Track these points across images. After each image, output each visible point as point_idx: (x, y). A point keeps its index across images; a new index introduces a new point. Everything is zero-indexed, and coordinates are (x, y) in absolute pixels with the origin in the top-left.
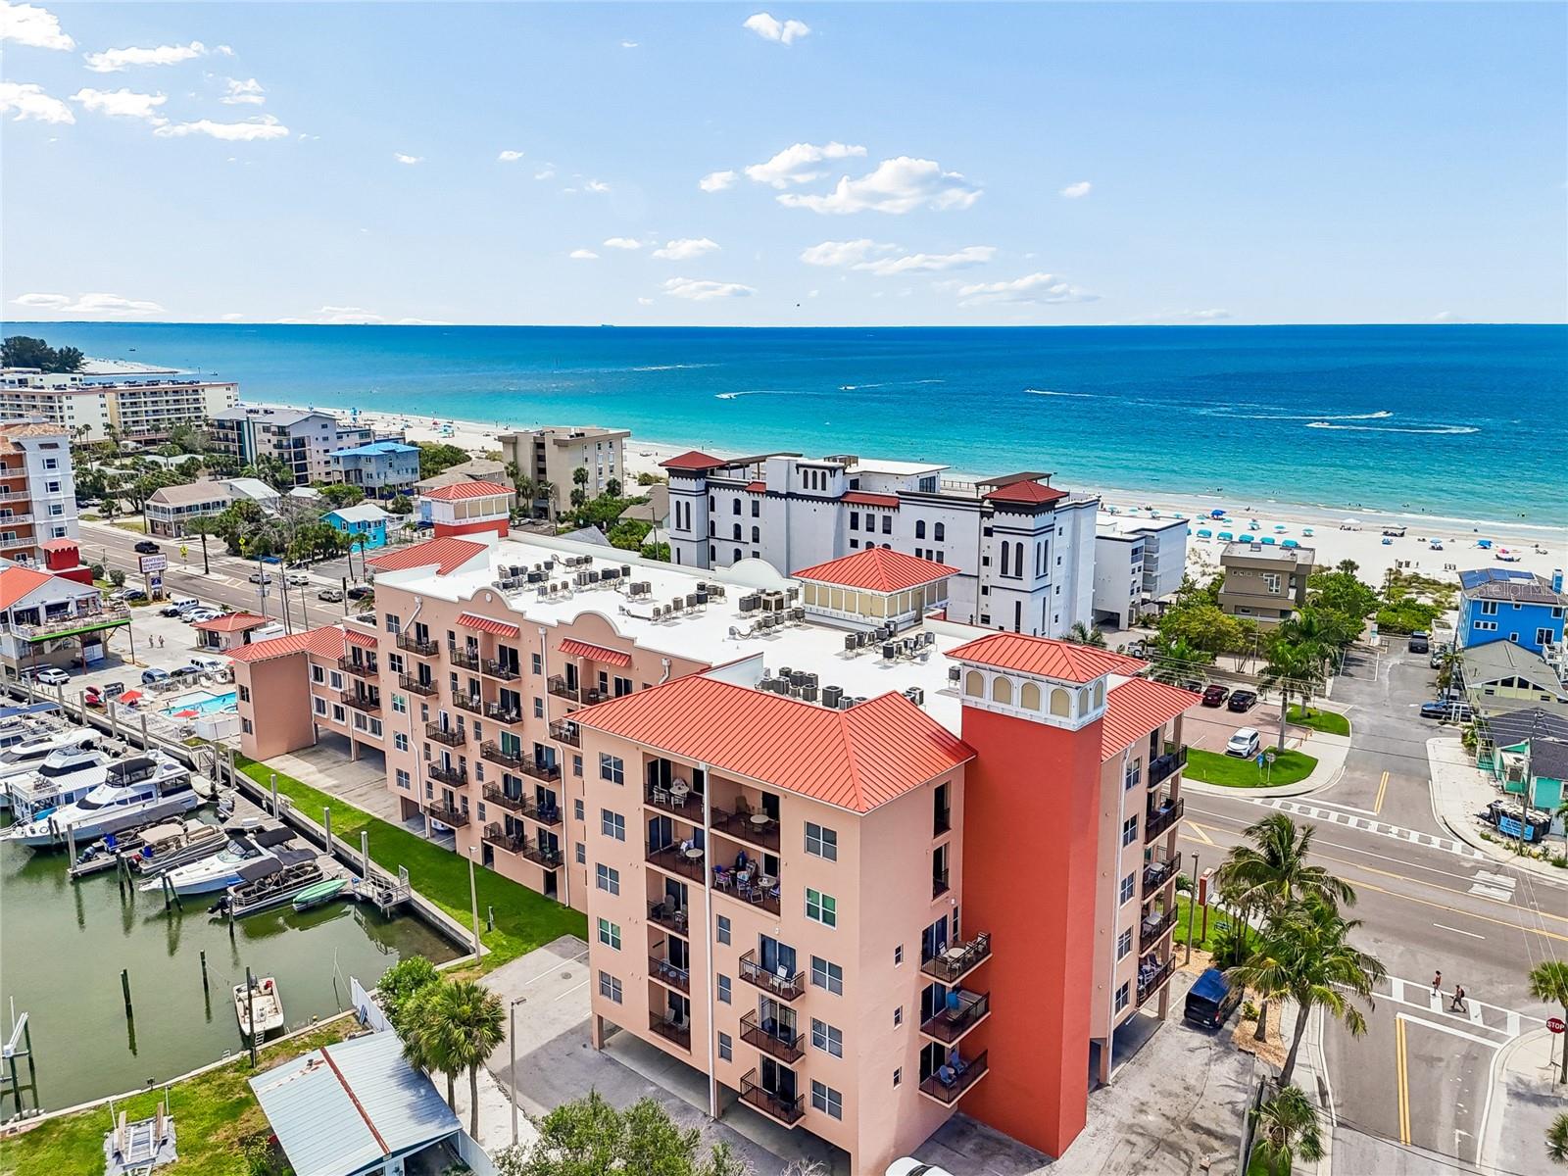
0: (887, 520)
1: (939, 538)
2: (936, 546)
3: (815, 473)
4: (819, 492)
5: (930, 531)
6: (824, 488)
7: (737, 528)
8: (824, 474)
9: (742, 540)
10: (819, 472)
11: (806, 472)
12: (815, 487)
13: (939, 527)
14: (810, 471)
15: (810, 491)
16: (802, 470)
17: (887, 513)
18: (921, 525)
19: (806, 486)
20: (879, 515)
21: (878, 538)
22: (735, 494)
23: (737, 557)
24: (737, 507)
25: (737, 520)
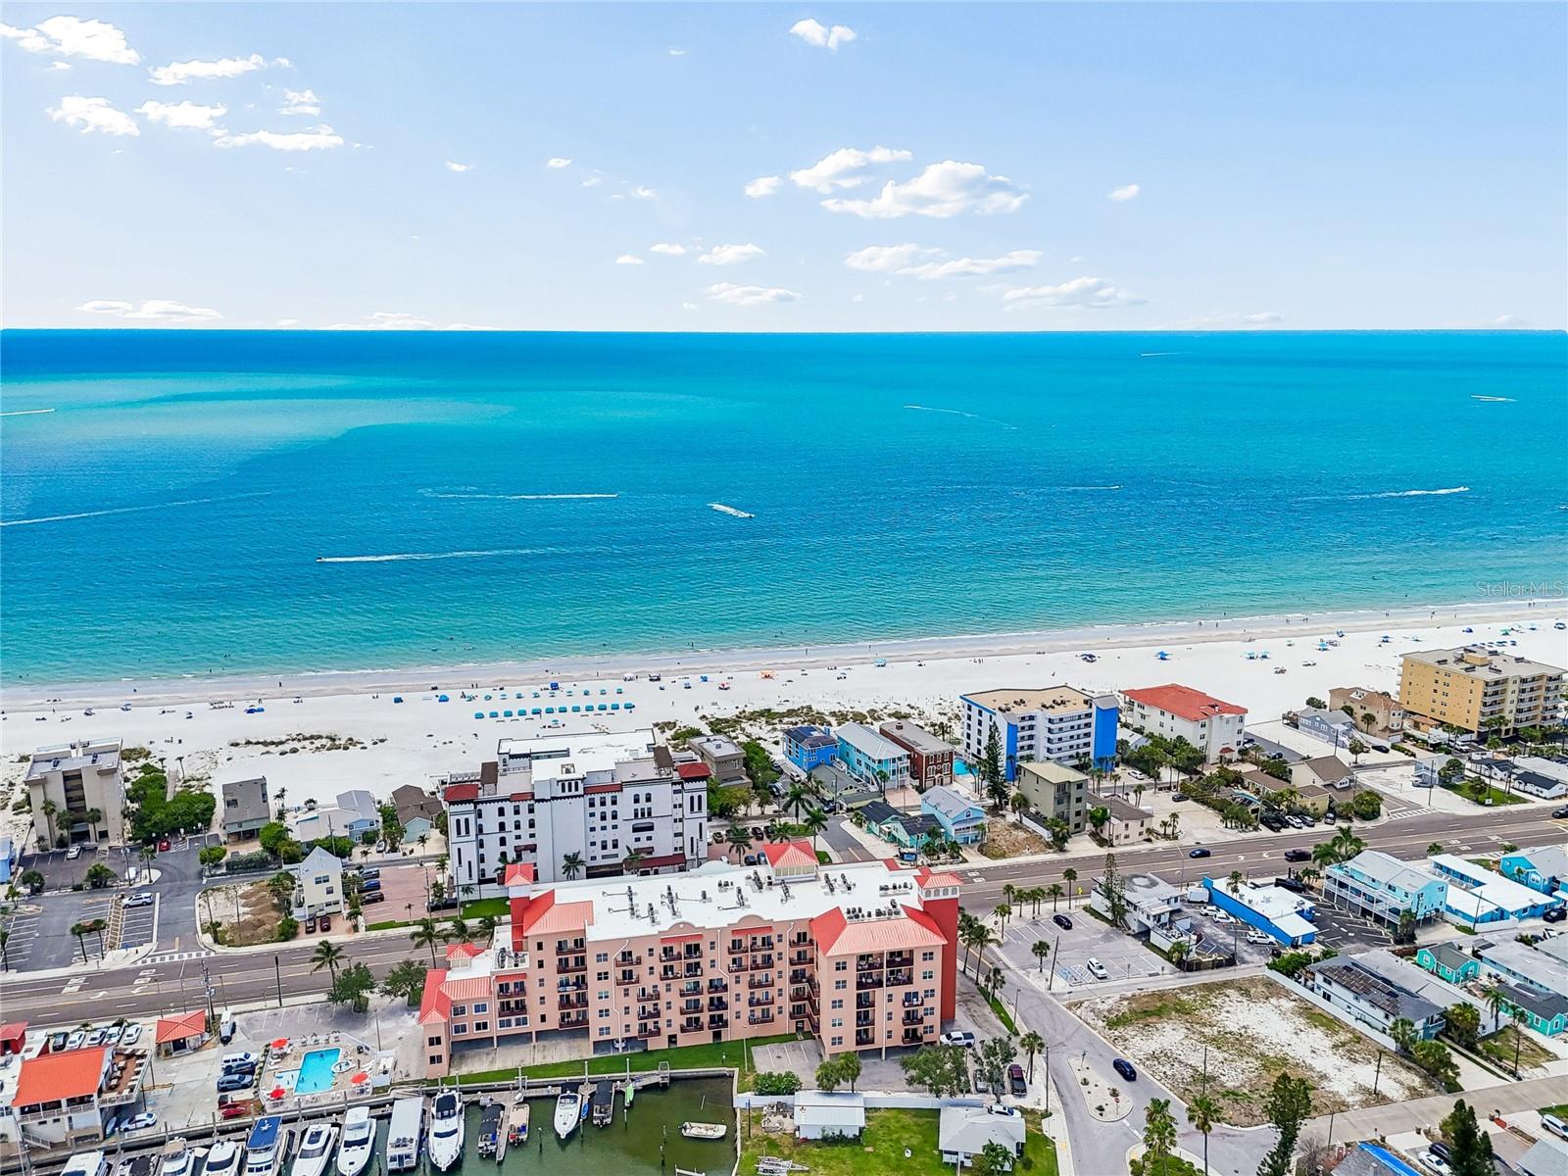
0: (614, 798)
1: (649, 801)
2: (647, 806)
3: (570, 784)
4: (574, 793)
5: (642, 798)
6: (577, 790)
8: (577, 783)
9: (506, 831)
10: (573, 782)
11: (563, 784)
12: (571, 791)
13: (649, 795)
14: (566, 783)
15: (567, 793)
16: (560, 783)
17: (613, 794)
18: (636, 796)
20: (608, 796)
21: (608, 808)
22: (500, 805)
23: (503, 842)
24: (501, 812)
25: (502, 819)
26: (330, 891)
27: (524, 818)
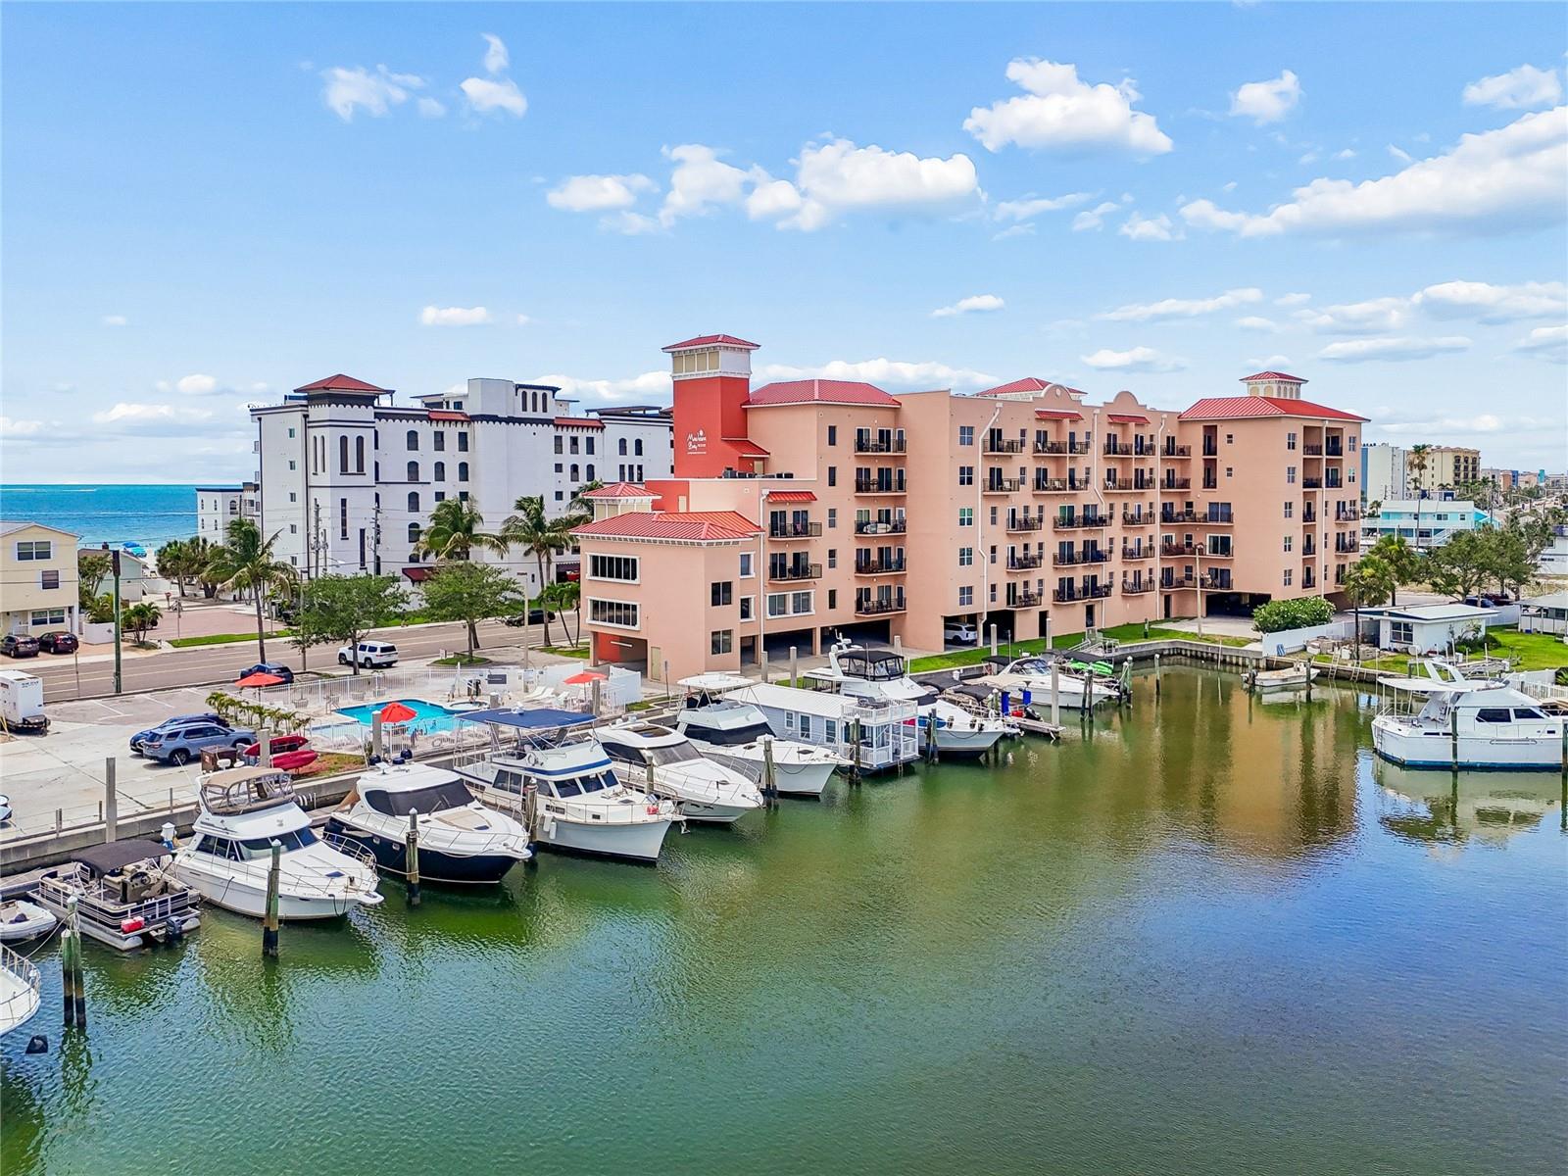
0: (590, 441)
1: (639, 452)
2: (636, 461)
3: (535, 395)
4: (540, 414)
5: (631, 447)
6: (545, 410)
7: (413, 467)
8: (544, 396)
9: (420, 481)
10: (540, 393)
11: (524, 394)
12: (535, 410)
13: (639, 443)
14: (530, 393)
15: (530, 414)
16: (520, 391)
17: (590, 434)
18: (623, 442)
19: (525, 409)
20: (582, 436)
21: (583, 459)
22: (411, 425)
23: (414, 501)
24: (413, 439)
25: (413, 456)
26: (50, 582)
27: (452, 457)
